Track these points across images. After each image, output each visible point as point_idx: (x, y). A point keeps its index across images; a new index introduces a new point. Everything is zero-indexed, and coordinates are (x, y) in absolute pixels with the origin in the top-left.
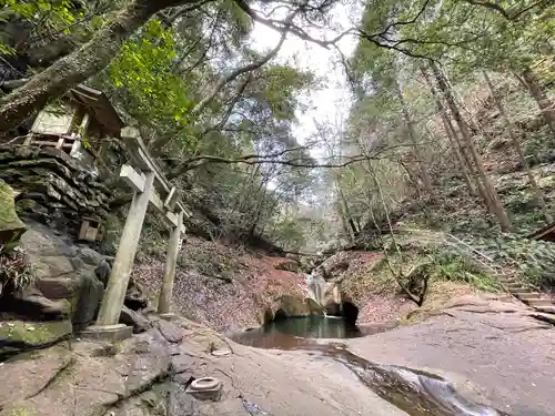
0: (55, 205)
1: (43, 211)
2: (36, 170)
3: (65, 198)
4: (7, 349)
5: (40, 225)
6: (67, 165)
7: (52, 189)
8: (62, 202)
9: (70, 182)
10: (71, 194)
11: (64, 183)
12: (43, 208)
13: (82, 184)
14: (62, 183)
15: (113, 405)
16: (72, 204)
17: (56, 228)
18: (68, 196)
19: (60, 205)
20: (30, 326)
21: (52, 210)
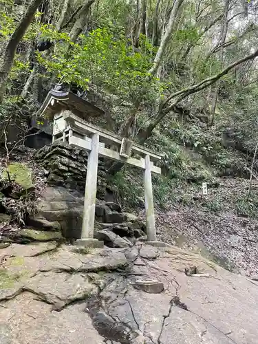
0: (66, 174)
1: (60, 179)
2: (52, 157)
3: (70, 169)
4: (26, 239)
5: (60, 187)
6: (65, 148)
7: (61, 165)
8: (69, 171)
9: (70, 158)
10: (73, 165)
11: (67, 160)
12: (60, 178)
13: (79, 157)
14: (66, 160)
15: (66, 271)
16: (76, 171)
17: (70, 188)
18: (72, 167)
19: (69, 174)
20: (37, 232)
21: (65, 178)
